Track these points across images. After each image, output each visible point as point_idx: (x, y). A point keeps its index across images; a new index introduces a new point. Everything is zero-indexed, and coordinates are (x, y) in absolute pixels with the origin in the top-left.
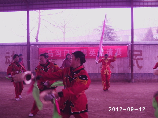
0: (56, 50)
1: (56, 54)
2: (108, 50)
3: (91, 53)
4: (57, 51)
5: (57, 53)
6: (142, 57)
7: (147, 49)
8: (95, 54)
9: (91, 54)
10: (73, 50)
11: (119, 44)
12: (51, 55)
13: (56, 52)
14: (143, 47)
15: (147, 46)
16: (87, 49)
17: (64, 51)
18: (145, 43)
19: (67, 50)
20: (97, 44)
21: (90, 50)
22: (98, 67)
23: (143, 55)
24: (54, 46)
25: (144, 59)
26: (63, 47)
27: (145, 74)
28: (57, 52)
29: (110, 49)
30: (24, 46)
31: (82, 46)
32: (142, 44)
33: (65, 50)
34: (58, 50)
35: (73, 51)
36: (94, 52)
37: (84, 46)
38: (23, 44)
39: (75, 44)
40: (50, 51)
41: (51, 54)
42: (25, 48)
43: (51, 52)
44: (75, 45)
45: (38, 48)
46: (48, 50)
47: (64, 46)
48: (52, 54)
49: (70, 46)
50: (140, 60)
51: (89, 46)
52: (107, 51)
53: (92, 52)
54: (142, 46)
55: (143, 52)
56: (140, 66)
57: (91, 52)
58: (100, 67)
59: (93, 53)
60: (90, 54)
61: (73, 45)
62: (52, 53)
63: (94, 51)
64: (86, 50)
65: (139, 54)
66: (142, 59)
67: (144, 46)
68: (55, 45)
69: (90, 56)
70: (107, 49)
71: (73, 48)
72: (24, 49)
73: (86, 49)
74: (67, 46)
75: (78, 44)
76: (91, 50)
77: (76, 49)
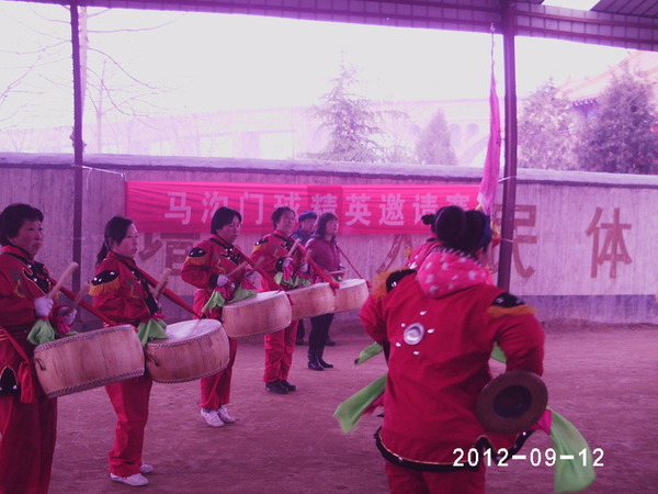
0: (207, 194)
1: (206, 212)
2: (420, 202)
3: (355, 210)
4: (209, 201)
5: (210, 208)
6: (534, 234)
7: (554, 199)
8: (369, 214)
9: (353, 217)
10: (279, 197)
11: (457, 175)
12: (182, 215)
13: (205, 203)
14: (541, 190)
15: (553, 190)
16: (337, 191)
17: (242, 199)
18: (546, 179)
19: (253, 196)
20: (371, 172)
21: (348, 198)
22: (371, 271)
23: (537, 223)
24: (188, 174)
25: (540, 240)
26: (230, 181)
27: (540, 301)
28: (211, 204)
29: (429, 196)
30: (49, 171)
31: (311, 178)
32: (537, 179)
33: (246, 195)
34: (216, 193)
35: (279, 202)
36: (365, 207)
37: (319, 178)
38: (44, 161)
39: (281, 168)
40: (180, 198)
41: (184, 212)
42: (53, 181)
43: (183, 201)
44: (283, 176)
45: (126, 184)
46: (170, 193)
47: (233, 175)
48: (189, 209)
49: (259, 176)
50: (526, 242)
51: (338, 179)
52: (414, 205)
53: (358, 206)
54: (538, 186)
55: (538, 213)
56: (525, 268)
57: (352, 207)
58: (378, 272)
59: (362, 210)
60: (347, 214)
61: (272, 176)
62: (187, 205)
63: (366, 202)
64: (335, 197)
65: (525, 220)
66: (533, 240)
67: (543, 187)
68: (193, 170)
69: (349, 223)
70: (417, 197)
71: (276, 189)
72: (48, 184)
73: (333, 194)
74: (247, 175)
75: (296, 169)
76: (353, 197)
77: (291, 193)
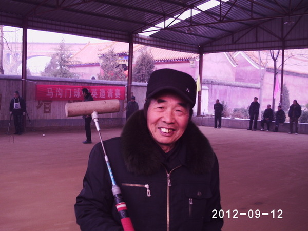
0: (57, 89)
5: (58, 93)
10: (75, 90)
12: (51, 95)
15: (137, 88)
17: (66, 90)
19: (69, 89)
29: (111, 90)
36: (96, 93)
37: (82, 84)
45: (36, 85)
46: (48, 89)
62: (52, 92)
70: (108, 90)
71: (74, 87)
76: (93, 90)
77: (78, 88)
